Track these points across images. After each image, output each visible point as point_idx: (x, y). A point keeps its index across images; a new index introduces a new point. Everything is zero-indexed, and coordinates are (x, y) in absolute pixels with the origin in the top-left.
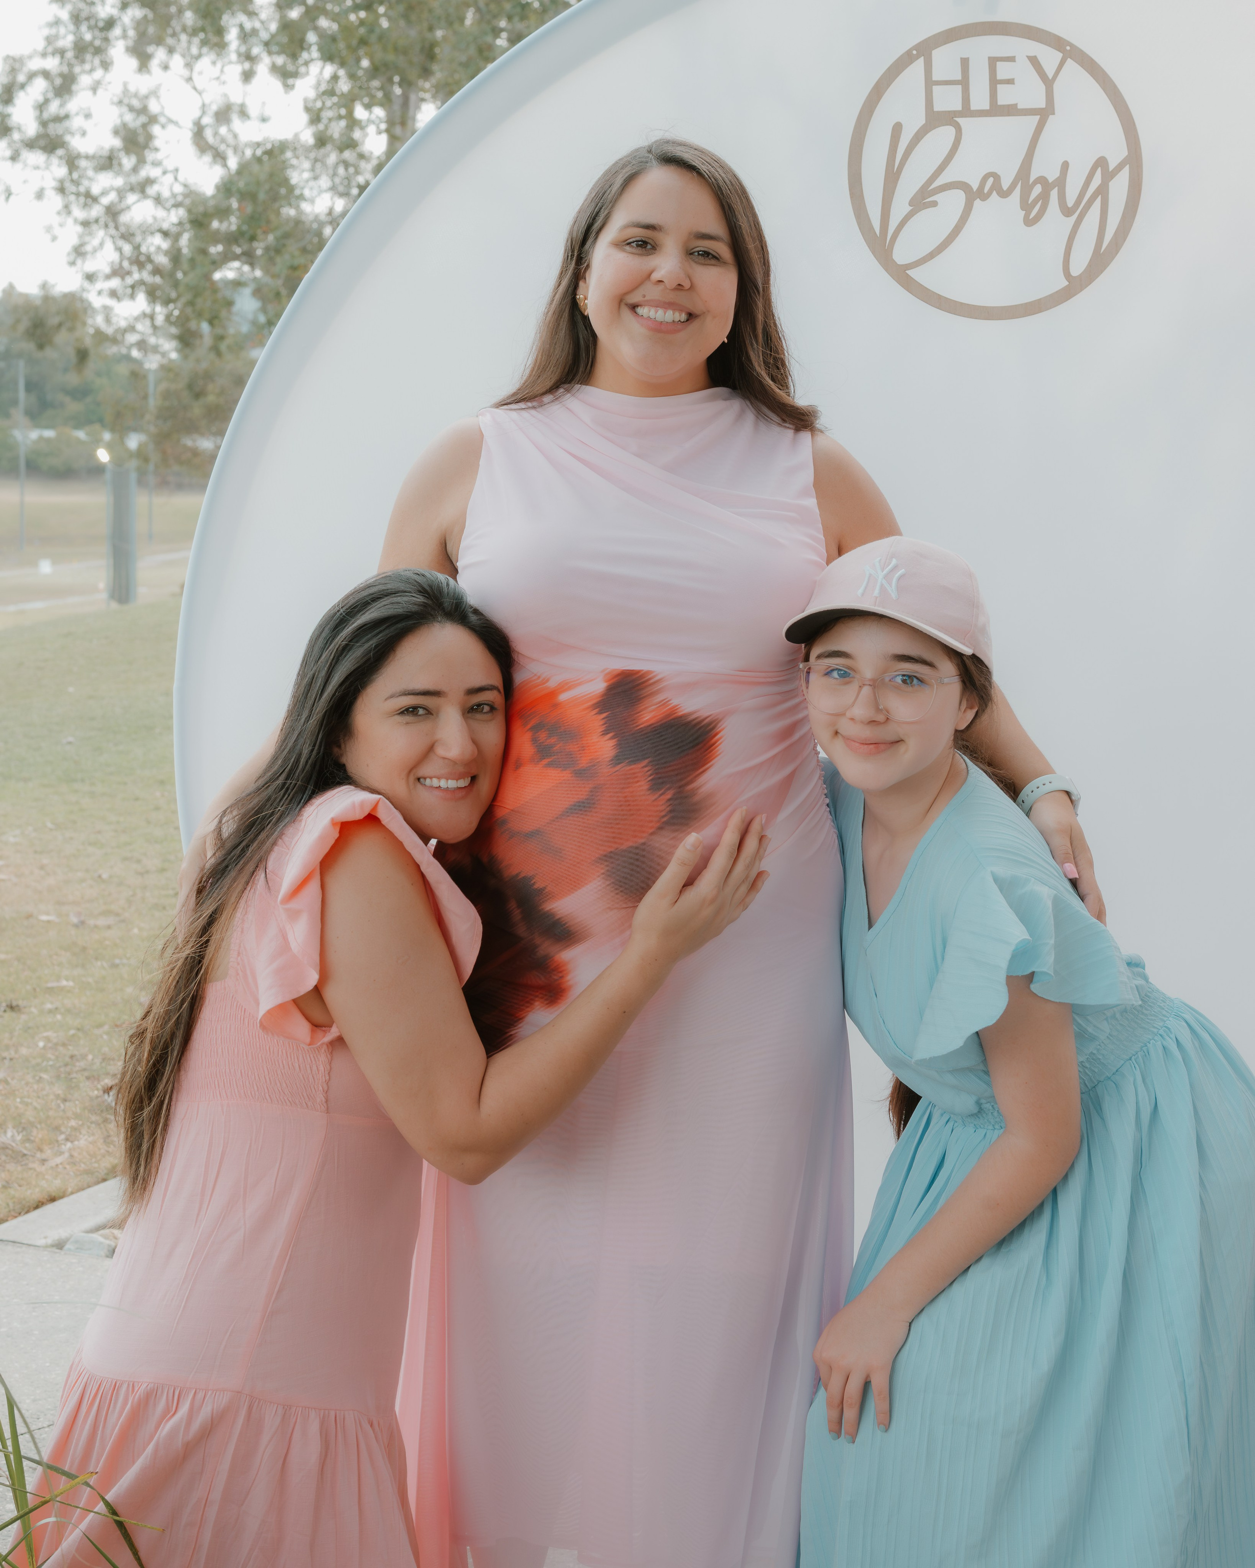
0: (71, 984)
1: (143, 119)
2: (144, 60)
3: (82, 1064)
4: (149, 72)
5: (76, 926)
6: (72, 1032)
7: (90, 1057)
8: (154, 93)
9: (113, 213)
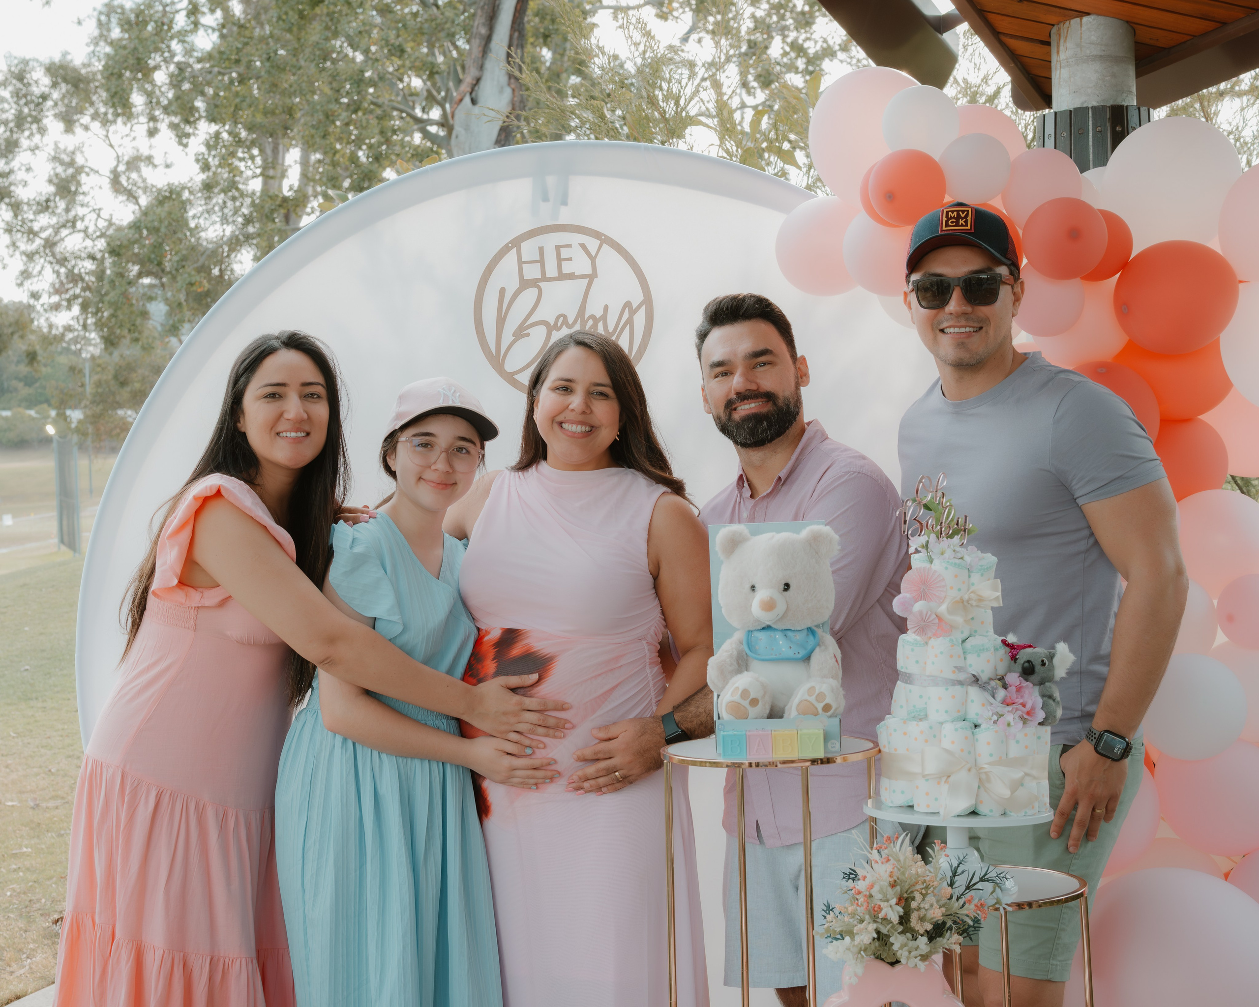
0: (30, 850)
1: (70, 171)
2: (69, 123)
3: (37, 906)
4: (73, 133)
5: (33, 808)
6: (31, 884)
7: (43, 900)
8: (79, 149)
9: (50, 244)
